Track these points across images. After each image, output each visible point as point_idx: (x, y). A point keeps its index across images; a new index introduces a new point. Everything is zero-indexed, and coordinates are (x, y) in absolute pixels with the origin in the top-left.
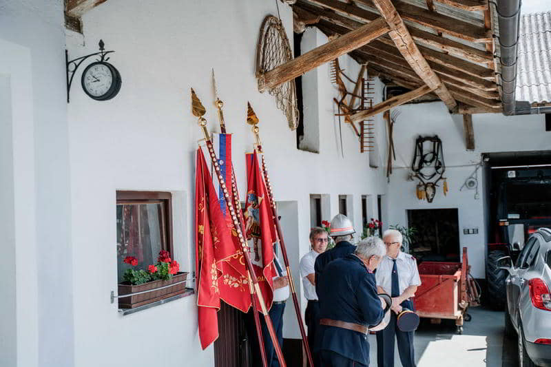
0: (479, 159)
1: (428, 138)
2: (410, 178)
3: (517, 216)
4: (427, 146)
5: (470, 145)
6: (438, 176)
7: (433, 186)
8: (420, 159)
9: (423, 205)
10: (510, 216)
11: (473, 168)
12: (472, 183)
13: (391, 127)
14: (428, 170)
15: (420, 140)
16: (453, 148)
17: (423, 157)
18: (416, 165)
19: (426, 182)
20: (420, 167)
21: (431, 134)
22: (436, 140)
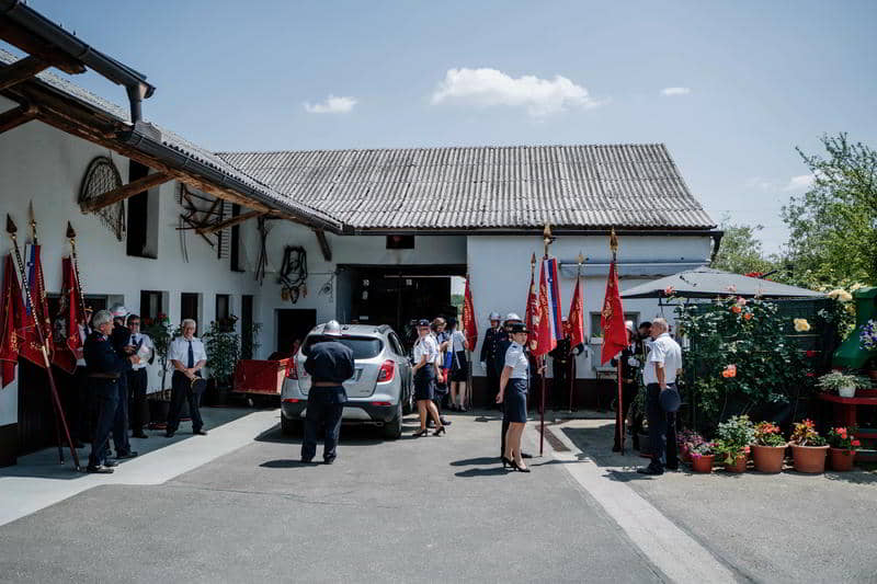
0: (334, 269)
1: (295, 249)
2: (279, 282)
3: (367, 318)
4: (294, 255)
5: (328, 257)
6: (300, 281)
7: (297, 290)
8: (287, 266)
9: (289, 305)
10: (361, 318)
11: (330, 276)
12: (328, 289)
13: (263, 238)
14: (293, 276)
15: (288, 250)
16: (315, 257)
17: (289, 265)
18: (285, 271)
19: (291, 286)
20: (288, 272)
21: (297, 244)
22: (301, 250)
